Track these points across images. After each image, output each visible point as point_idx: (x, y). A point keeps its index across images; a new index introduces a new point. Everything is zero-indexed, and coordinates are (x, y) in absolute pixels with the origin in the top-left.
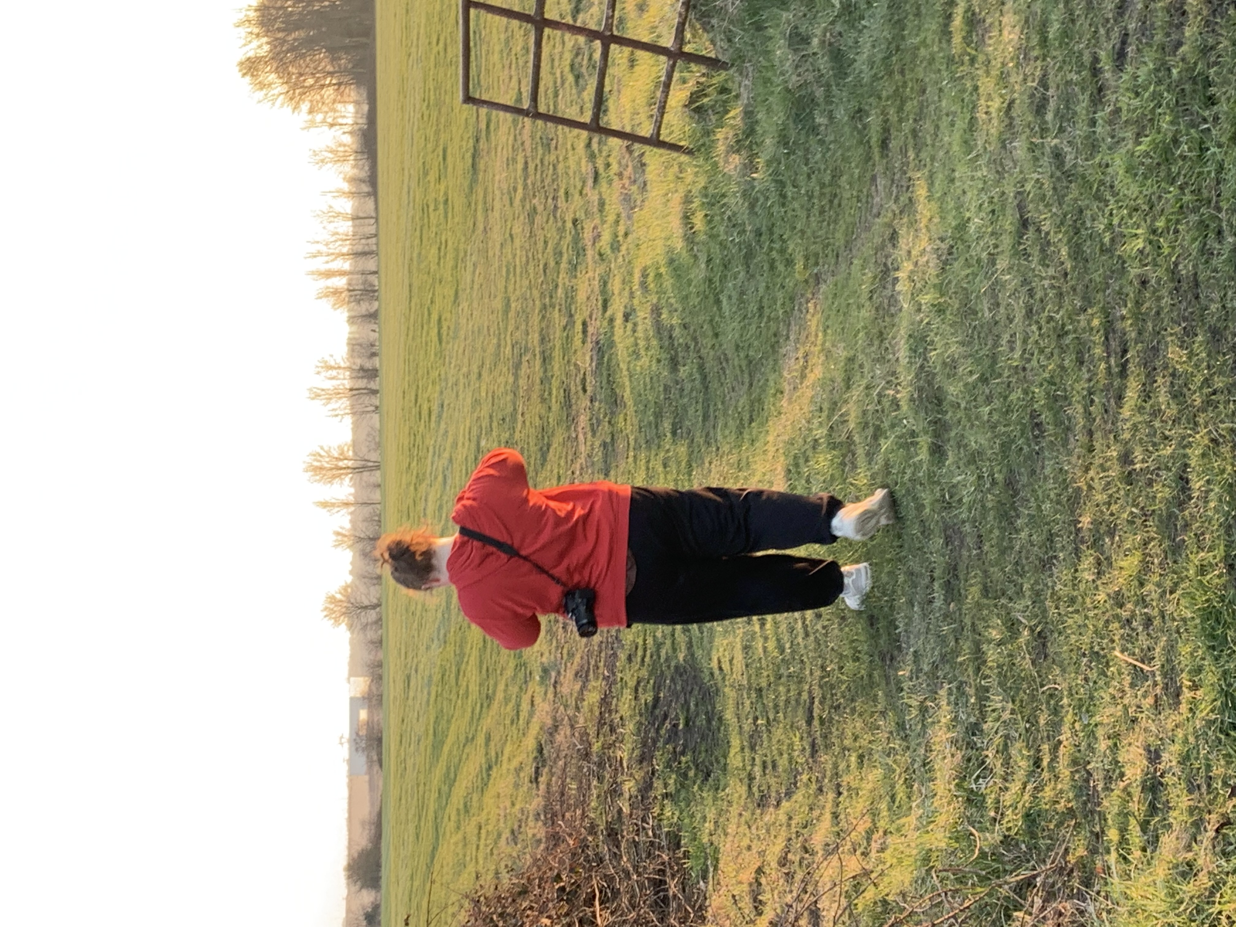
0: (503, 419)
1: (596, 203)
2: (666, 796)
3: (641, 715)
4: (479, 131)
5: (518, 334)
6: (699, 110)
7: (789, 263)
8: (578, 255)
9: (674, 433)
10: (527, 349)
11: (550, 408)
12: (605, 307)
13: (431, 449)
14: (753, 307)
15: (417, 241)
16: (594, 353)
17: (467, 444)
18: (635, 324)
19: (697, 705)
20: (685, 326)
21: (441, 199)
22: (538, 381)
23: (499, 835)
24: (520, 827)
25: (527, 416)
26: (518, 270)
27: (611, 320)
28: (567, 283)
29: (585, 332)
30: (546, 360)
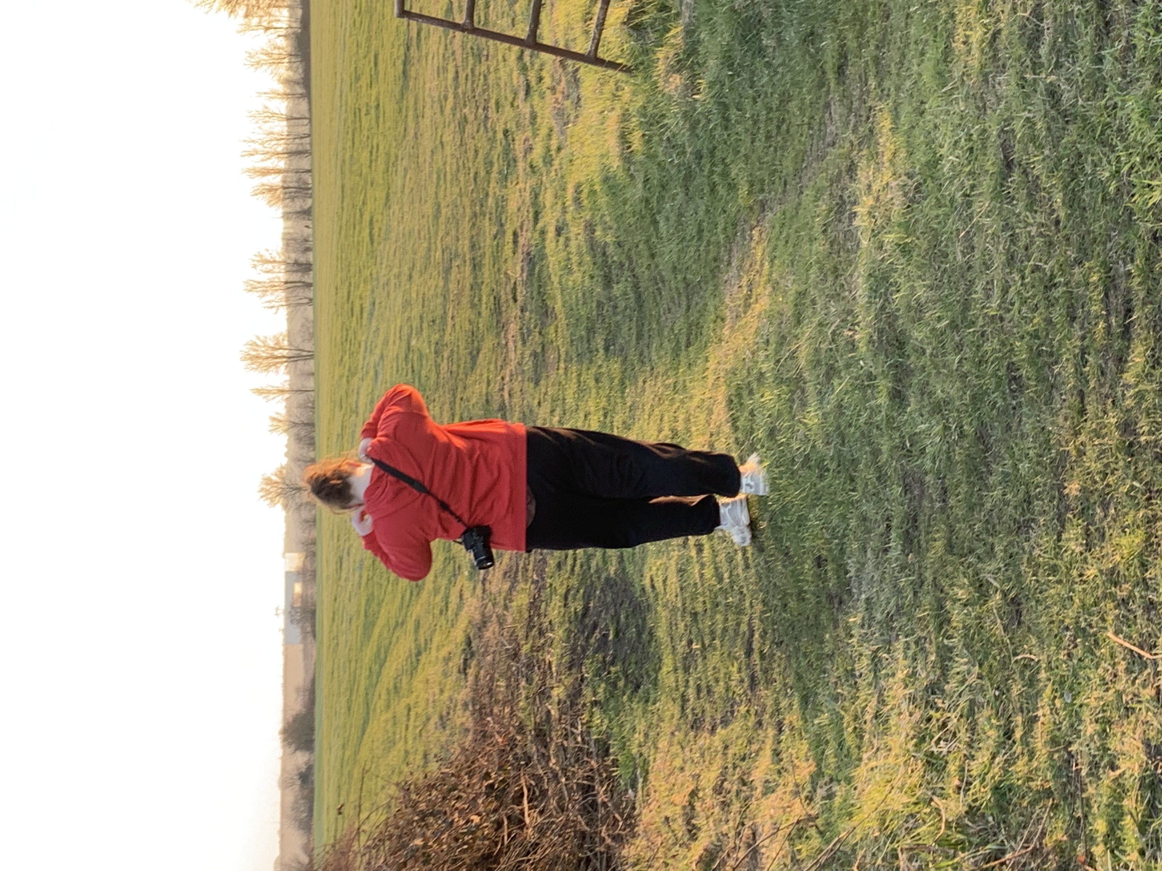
0: (433, 321)
1: (528, 116)
2: (595, 703)
3: (570, 623)
4: (410, 39)
5: (448, 239)
6: (638, 28)
7: (732, 187)
8: (509, 165)
9: (607, 349)
10: (457, 255)
11: (480, 313)
12: (536, 219)
13: (363, 344)
14: (692, 230)
15: (349, 144)
16: (525, 264)
17: (397, 342)
18: (568, 239)
19: (627, 618)
20: (619, 244)
21: (373, 104)
22: (468, 286)
23: (428, 719)
24: (448, 713)
25: (457, 320)
26: (449, 177)
27: (543, 233)
28: (498, 193)
29: (515, 242)
30: (476, 266)
